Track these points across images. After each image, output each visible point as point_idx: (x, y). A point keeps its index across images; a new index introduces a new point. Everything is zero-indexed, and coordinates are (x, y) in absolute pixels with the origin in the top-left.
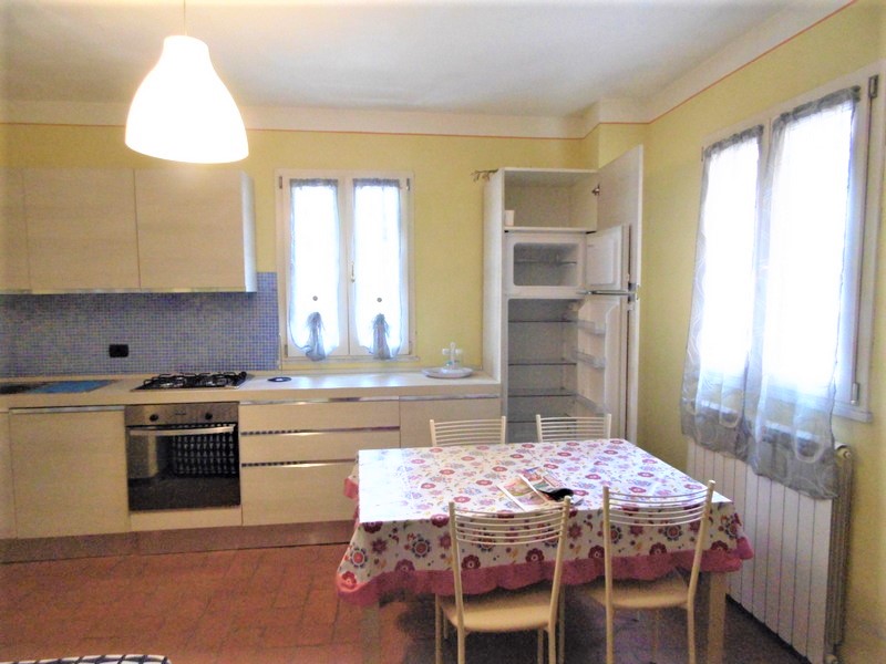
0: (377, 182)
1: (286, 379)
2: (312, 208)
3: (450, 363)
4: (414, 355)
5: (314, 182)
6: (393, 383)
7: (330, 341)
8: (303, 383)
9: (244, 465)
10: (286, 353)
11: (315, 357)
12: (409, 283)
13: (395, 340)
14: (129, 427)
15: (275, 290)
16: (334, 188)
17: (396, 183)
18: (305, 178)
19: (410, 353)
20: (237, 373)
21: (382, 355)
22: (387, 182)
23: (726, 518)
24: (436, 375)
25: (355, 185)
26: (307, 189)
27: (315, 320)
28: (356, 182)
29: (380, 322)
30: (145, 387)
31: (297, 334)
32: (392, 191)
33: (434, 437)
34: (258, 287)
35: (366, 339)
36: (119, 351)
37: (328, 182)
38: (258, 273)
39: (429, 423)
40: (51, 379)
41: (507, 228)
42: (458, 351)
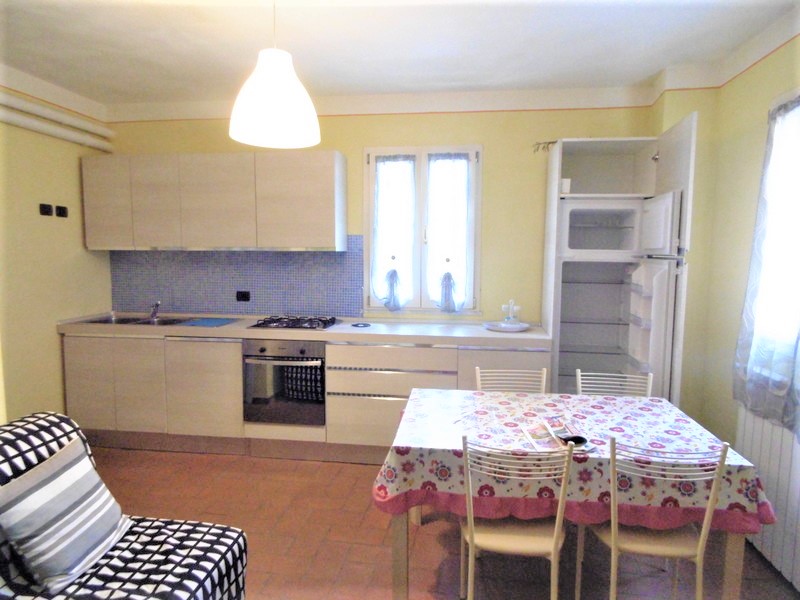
0: (449, 156)
1: (366, 325)
2: (393, 180)
3: (509, 318)
4: (478, 309)
5: (395, 158)
6: (459, 332)
7: (405, 295)
8: (380, 329)
9: (329, 394)
10: (369, 304)
11: (392, 308)
12: (475, 245)
13: (461, 296)
14: (246, 356)
15: (361, 250)
16: (412, 162)
17: (465, 156)
18: (387, 155)
19: (474, 308)
20: (329, 318)
21: (448, 308)
22: (458, 156)
23: (746, 481)
24: (496, 328)
25: (429, 160)
26: (389, 164)
27: (393, 276)
28: (430, 156)
29: (448, 280)
30: (258, 326)
31: (377, 288)
32: (462, 163)
33: (479, 382)
34: (348, 247)
35: (435, 294)
36: (243, 296)
37: (407, 157)
38: (348, 236)
39: (475, 370)
40: (198, 316)
41: (563, 196)
42: (516, 308)
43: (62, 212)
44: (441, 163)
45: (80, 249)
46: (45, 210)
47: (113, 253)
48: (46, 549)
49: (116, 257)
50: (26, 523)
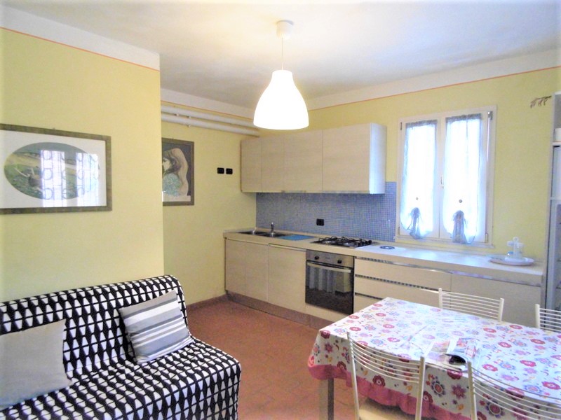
0: (464, 117)
1: (391, 248)
2: (420, 139)
3: (512, 253)
4: (490, 243)
5: (420, 123)
6: (471, 262)
7: (425, 226)
9: (356, 294)
10: (399, 233)
11: (415, 236)
12: (488, 188)
13: (473, 229)
14: (308, 261)
15: (395, 193)
16: (434, 125)
17: (479, 116)
18: (415, 122)
19: (487, 241)
20: (367, 240)
21: (459, 239)
22: (471, 117)
24: (501, 262)
25: (447, 122)
26: (417, 129)
27: (416, 213)
28: (448, 120)
29: (459, 217)
30: (319, 242)
31: (405, 220)
32: (474, 124)
34: (386, 191)
35: (449, 226)
36: (320, 222)
37: (430, 122)
38: (386, 182)
41: (557, 144)
42: (519, 244)
43: (230, 171)
44: (456, 124)
45: (238, 191)
46: (220, 171)
47: (258, 194)
48: (141, 341)
49: (260, 197)
50: (135, 326)
